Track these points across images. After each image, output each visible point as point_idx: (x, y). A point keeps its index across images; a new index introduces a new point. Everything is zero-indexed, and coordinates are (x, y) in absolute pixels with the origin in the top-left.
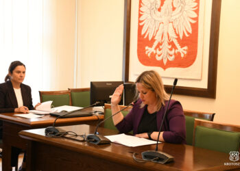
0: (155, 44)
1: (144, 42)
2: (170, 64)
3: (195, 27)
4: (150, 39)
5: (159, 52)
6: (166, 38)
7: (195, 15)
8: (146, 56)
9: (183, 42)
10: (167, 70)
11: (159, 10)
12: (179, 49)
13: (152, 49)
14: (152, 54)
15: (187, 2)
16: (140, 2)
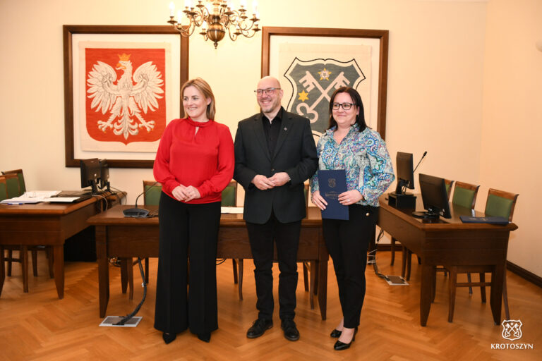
6: (125, 112)
8: (100, 131)
9: (148, 116)
11: (115, 83)
12: (144, 123)
13: (108, 124)
14: (108, 128)
15: (150, 77)
16: (87, 73)
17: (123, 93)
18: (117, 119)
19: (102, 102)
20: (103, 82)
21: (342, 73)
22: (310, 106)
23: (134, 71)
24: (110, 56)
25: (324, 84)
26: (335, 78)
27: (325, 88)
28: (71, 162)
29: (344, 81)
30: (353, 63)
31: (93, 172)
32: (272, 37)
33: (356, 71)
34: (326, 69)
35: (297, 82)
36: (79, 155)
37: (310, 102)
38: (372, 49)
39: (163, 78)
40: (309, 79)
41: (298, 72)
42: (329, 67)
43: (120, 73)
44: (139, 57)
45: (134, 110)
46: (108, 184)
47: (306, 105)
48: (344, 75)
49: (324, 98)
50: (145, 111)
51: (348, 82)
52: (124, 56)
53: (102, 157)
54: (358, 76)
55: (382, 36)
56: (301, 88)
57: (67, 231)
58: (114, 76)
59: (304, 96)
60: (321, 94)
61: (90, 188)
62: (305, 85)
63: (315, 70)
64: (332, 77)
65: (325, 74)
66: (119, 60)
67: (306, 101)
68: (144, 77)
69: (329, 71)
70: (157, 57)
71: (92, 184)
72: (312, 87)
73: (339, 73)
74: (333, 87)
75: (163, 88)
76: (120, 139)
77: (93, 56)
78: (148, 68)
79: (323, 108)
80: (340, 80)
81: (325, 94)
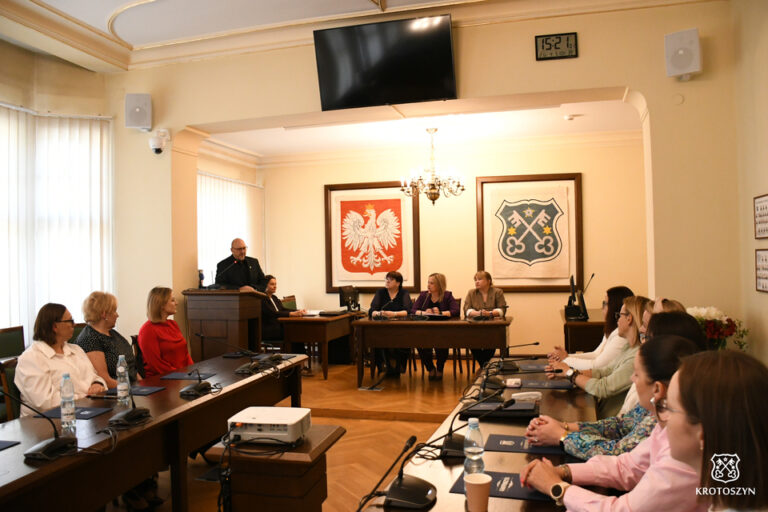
0: (361, 254)
1: (347, 253)
2: (377, 270)
3: (399, 241)
4: (355, 250)
5: (365, 261)
6: (371, 249)
7: (398, 232)
8: (352, 265)
9: (389, 252)
10: (375, 274)
11: (363, 227)
12: (386, 257)
13: (358, 259)
14: (358, 262)
15: (390, 222)
16: (342, 220)
17: (369, 234)
18: (365, 255)
19: (353, 242)
20: (354, 226)
21: (543, 211)
22: (518, 238)
23: (377, 217)
24: (359, 207)
25: (529, 221)
26: (538, 215)
27: (529, 223)
28: (330, 289)
29: (545, 217)
30: (552, 202)
31: (348, 295)
32: (485, 185)
33: (554, 208)
34: (530, 208)
35: (506, 219)
36: (336, 284)
37: (517, 236)
38: (568, 189)
39: (400, 221)
40: (516, 217)
41: (507, 211)
42: (532, 206)
43: (366, 219)
44: (381, 206)
45: (378, 247)
46: (359, 306)
47: (514, 238)
48: (545, 212)
49: (530, 233)
50: (387, 248)
51: (549, 218)
52: (370, 206)
53: (355, 285)
54: (557, 212)
55: (577, 178)
56: (510, 225)
57: (331, 335)
58: (362, 221)
59: (512, 231)
60: (526, 229)
61: (345, 308)
62: (513, 222)
63: (521, 209)
64: (535, 214)
65: (529, 212)
66: (365, 209)
67: (514, 235)
68: (385, 221)
69: (533, 209)
70: (395, 206)
71: (347, 304)
72: (518, 224)
73: (540, 211)
74: (537, 223)
75: (400, 229)
76: (368, 270)
77: (346, 207)
78: (388, 214)
79: (529, 240)
80: (542, 216)
81: (530, 228)
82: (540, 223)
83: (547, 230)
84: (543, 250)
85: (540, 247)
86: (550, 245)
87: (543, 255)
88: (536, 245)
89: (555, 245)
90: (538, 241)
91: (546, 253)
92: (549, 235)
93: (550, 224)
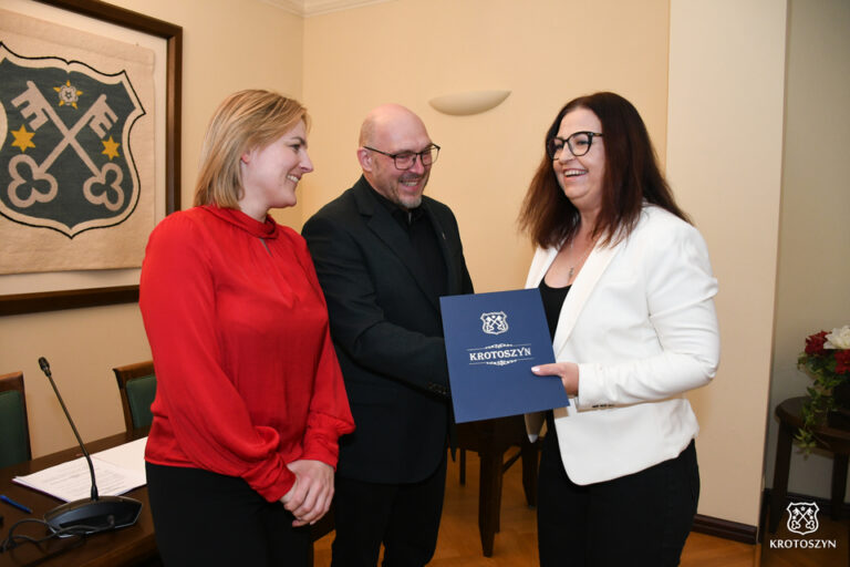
21: (103, 97)
22: (39, 162)
25: (70, 117)
26: (90, 105)
27: (70, 127)
29: (106, 115)
30: (122, 78)
33: (126, 96)
34: (73, 84)
35: (6, 103)
37: (38, 155)
38: (154, 57)
40: (34, 99)
42: (77, 79)
47: (29, 160)
48: (107, 102)
49: (69, 146)
51: (115, 118)
54: (133, 108)
56: (17, 119)
59: (24, 139)
60: (60, 137)
62: (26, 113)
63: (46, 80)
64: (85, 103)
65: (69, 94)
67: (29, 152)
69: (79, 87)
72: (42, 119)
73: (96, 98)
74: (87, 126)
79: (69, 170)
80: (99, 111)
81: (70, 137)
82: (95, 126)
83: (110, 148)
84: (102, 199)
85: (97, 189)
86: (116, 186)
87: (102, 212)
88: (87, 185)
89: (127, 185)
90: (92, 175)
91: (109, 206)
92: (115, 160)
93: (116, 132)
